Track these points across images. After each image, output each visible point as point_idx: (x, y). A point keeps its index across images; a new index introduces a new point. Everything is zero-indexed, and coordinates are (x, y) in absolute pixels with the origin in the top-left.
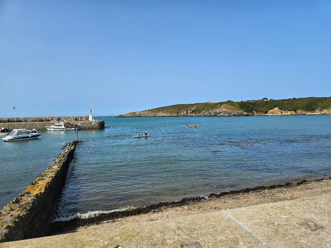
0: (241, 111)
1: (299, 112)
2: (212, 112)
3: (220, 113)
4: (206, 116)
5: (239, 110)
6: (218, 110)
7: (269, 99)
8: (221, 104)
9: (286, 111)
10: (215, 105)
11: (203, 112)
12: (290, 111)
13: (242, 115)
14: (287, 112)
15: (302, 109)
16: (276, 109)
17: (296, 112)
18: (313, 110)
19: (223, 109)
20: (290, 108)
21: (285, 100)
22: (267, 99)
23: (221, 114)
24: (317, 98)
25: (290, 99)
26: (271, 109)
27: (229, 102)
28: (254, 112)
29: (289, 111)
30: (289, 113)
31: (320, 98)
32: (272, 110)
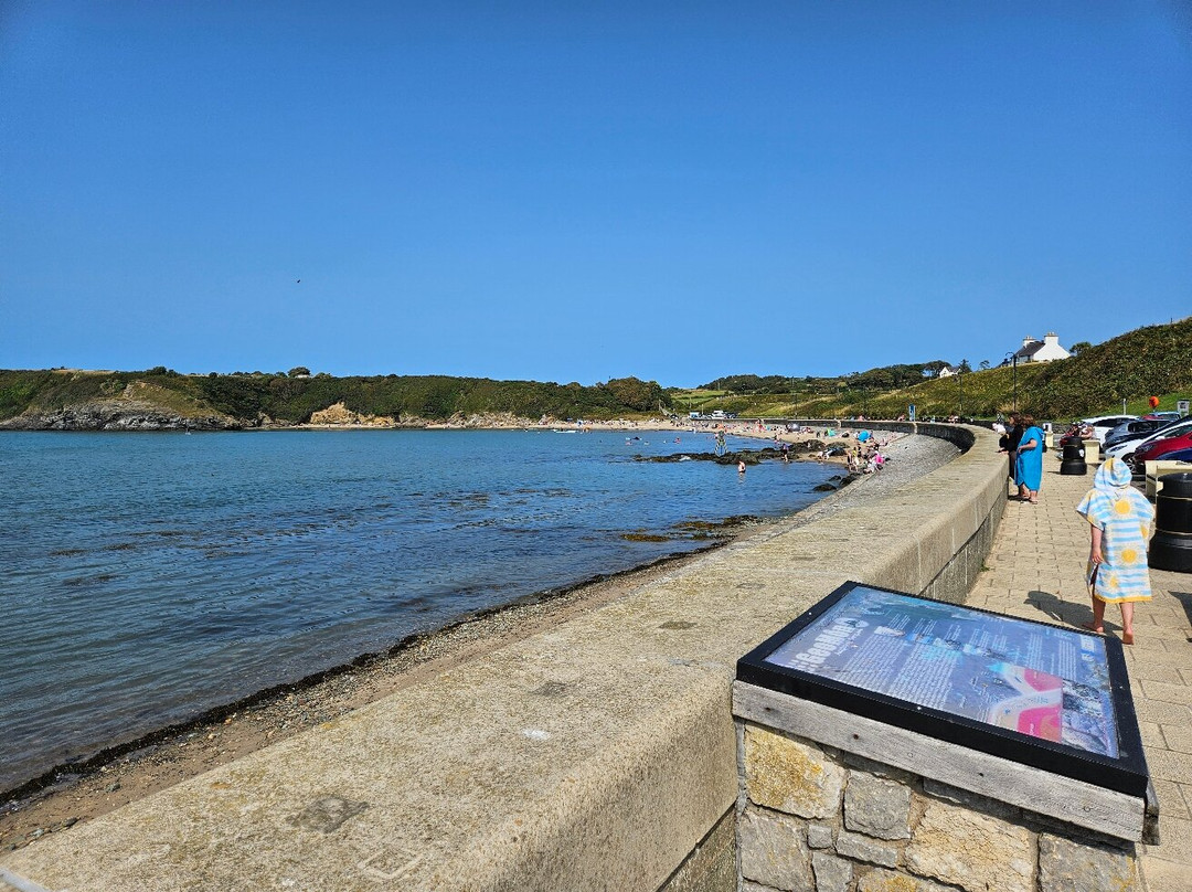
0: (210, 414)
1: (408, 419)
2: (81, 412)
3: (116, 417)
4: (48, 428)
5: (201, 406)
6: (106, 406)
7: (313, 374)
8: (124, 379)
9: (370, 417)
10: (93, 385)
11: (33, 409)
12: (381, 416)
13: (215, 426)
14: (370, 420)
15: (415, 411)
16: (339, 407)
17: (397, 420)
18: (443, 414)
19: (131, 401)
20: (383, 409)
21: (365, 380)
22: (308, 373)
23: (122, 422)
24: (453, 378)
25: (379, 378)
26: (321, 409)
27: (160, 376)
28: (261, 415)
29: (377, 415)
30: (379, 422)
31: (460, 379)
32: (324, 412)
